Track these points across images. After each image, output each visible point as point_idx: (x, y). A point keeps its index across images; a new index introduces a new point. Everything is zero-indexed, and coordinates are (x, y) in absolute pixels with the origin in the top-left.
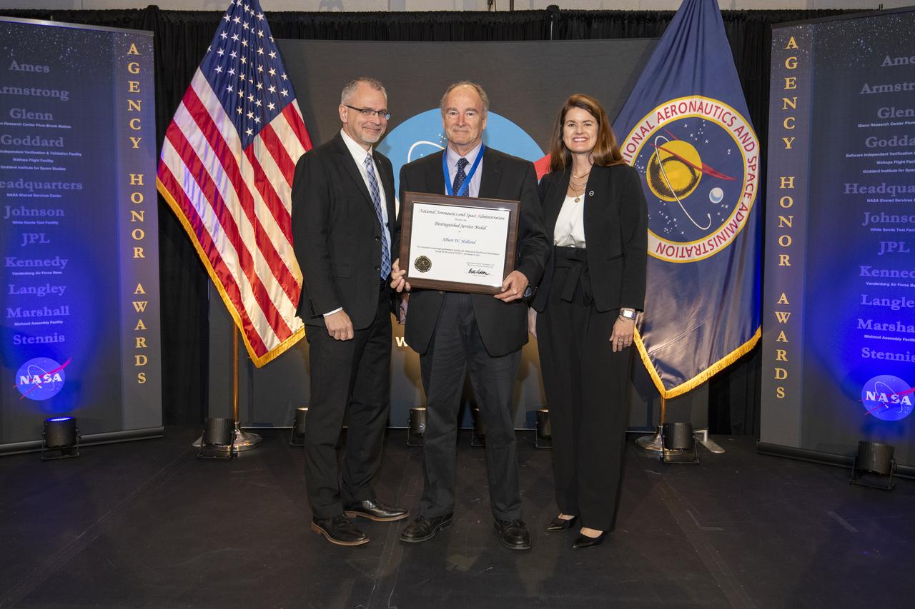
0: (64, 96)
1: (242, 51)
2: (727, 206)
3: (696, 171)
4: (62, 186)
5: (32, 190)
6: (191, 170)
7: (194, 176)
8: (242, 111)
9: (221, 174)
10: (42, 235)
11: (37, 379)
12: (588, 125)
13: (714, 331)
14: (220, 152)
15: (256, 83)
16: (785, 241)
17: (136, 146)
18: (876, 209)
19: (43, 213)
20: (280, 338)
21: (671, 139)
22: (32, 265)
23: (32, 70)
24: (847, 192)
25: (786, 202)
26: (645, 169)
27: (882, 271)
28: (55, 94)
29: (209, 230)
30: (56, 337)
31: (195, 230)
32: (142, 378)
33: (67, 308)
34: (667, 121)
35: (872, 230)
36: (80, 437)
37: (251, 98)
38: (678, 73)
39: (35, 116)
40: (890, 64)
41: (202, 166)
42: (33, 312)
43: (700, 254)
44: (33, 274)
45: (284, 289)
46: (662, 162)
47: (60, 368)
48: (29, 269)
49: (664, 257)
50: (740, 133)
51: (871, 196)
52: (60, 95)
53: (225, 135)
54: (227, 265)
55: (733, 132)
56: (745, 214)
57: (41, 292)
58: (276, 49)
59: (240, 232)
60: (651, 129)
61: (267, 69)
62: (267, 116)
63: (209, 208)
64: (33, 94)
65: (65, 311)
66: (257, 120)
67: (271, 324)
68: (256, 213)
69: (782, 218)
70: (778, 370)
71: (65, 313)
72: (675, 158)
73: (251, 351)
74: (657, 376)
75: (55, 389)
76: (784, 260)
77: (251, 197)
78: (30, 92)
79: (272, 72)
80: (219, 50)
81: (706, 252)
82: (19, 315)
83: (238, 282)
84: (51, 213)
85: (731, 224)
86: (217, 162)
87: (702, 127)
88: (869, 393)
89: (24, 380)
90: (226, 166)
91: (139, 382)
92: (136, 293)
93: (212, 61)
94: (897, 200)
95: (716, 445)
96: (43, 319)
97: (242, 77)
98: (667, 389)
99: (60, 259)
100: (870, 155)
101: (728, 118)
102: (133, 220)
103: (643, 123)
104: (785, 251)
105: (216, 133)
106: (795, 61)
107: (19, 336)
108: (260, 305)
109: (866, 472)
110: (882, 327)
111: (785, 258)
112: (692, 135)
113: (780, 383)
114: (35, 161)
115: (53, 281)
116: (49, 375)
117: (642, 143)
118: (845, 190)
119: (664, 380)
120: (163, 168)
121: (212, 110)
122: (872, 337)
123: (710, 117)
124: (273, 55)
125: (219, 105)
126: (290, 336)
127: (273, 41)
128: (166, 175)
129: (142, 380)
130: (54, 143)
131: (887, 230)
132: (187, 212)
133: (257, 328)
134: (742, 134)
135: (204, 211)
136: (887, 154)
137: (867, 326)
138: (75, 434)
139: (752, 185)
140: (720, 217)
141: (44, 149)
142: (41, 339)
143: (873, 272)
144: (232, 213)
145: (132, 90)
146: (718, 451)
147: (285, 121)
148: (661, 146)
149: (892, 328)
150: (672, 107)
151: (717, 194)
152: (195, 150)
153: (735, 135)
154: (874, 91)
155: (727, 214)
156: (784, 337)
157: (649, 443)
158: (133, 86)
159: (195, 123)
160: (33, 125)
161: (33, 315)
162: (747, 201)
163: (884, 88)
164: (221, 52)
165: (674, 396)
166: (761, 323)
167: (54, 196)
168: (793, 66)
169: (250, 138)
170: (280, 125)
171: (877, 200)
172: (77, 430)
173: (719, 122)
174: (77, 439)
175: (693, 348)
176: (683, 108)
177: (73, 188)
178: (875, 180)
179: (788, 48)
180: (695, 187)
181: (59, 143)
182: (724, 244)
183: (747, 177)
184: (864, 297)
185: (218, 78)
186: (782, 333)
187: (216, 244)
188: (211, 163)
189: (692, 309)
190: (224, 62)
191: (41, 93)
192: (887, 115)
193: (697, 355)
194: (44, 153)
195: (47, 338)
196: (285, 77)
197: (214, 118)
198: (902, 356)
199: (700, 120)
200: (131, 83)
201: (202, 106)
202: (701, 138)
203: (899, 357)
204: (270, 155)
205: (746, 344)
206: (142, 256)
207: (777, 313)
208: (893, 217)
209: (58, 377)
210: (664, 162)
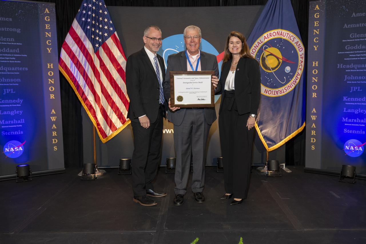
0: (19, 31)
1: (93, 11)
2: (292, 74)
3: (280, 60)
4: (19, 69)
5: (7, 71)
6: (73, 62)
7: (74, 64)
8: (94, 37)
9: (86, 63)
10: (12, 90)
11: (12, 150)
12: (238, 43)
13: (287, 124)
14: (85, 54)
15: (99, 25)
16: (315, 87)
17: (49, 52)
18: (349, 74)
19: (12, 80)
20: (112, 131)
21: (270, 47)
22: (8, 102)
23: (5, 20)
24: (338, 67)
25: (315, 72)
26: (260, 59)
27: (352, 99)
28: (15, 30)
29: (81, 87)
30: (19, 132)
31: (76, 87)
32: (55, 148)
33: (23, 120)
34: (268, 39)
35: (348, 82)
36: (31, 173)
37: (97, 31)
38: (272, 20)
39: (7, 40)
40: (355, 16)
41: (78, 60)
42: (9, 122)
43: (281, 93)
44: (9, 106)
45: (113, 111)
46: (266, 56)
47: (21, 145)
48: (7, 104)
49: (267, 95)
50: (297, 44)
51: (348, 69)
52: (17, 30)
53: (87, 47)
54: (90, 101)
55: (294, 44)
56: (299, 77)
57: (12, 113)
58: (107, 10)
59: (94, 88)
60: (262, 43)
61: (103, 19)
62: (104, 39)
63: (82, 77)
64: (5, 30)
65: (23, 121)
66: (100, 40)
67: (108, 125)
68: (101, 79)
69: (313, 78)
70: (312, 139)
71: (23, 122)
72: (271, 54)
73: (101, 136)
74: (265, 143)
75: (20, 153)
76: (314, 95)
77: (99, 73)
78: (4, 29)
79: (106, 20)
80: (83, 11)
81: (284, 92)
82: (4, 123)
83: (94, 108)
84: (15, 80)
85: (293, 81)
86: (84, 58)
87: (282, 42)
88: (346, 147)
89: (7, 150)
90: (88, 59)
91: (54, 150)
92: (52, 113)
93: (81, 15)
94: (357, 70)
95: (288, 169)
96: (14, 124)
97: (93, 22)
98: (269, 148)
99: (20, 99)
100: (347, 52)
101: (292, 38)
102: (50, 83)
103: (258, 40)
104: (314, 91)
105: (83, 46)
106: (318, 15)
107: (4, 132)
108: (103, 117)
109: (345, 177)
110: (351, 121)
111: (314, 94)
112: (278, 45)
113: (313, 144)
114: (7, 58)
115: (17, 108)
116: (17, 148)
117: (258, 48)
118: (337, 67)
119: (268, 144)
120: (62, 61)
121: (81, 36)
122: (348, 124)
123: (285, 38)
124: (106, 13)
125: (84, 34)
126: (116, 130)
127: (106, 7)
128: (63, 64)
129: (55, 149)
130: (15, 51)
131: (353, 82)
132: (72, 79)
133: (103, 127)
134: (298, 44)
135: (79, 79)
136: (354, 52)
137: (346, 120)
138: (30, 171)
139: (302, 65)
140: (289, 78)
141: (11, 53)
142: (13, 133)
143: (348, 99)
144: (91, 80)
145: (47, 28)
146: (289, 171)
147: (112, 41)
148: (266, 50)
149: (355, 121)
150: (270, 34)
151: (288, 69)
152: (75, 53)
153: (295, 45)
154: (349, 27)
155: (292, 77)
156: (314, 126)
157: (262, 169)
158: (47, 27)
159: (74, 42)
160: (6, 43)
161: (9, 123)
162: (300, 72)
163: (352, 26)
164: (84, 12)
165: (271, 150)
166: (305, 120)
167: (16, 73)
168: (317, 17)
169: (98, 49)
170: (110, 42)
171: (350, 71)
172: (30, 170)
173: (289, 40)
174: (30, 174)
175: (279, 131)
176: (274, 34)
177: (24, 70)
178: (349, 62)
179: (316, 9)
180: (279, 66)
181: (17, 51)
182: (291, 89)
183: (300, 62)
184: (345, 109)
185: (83, 22)
186: (314, 124)
187: (85, 93)
188: (82, 58)
189: (278, 115)
190: (86, 16)
191: (9, 30)
192: (354, 36)
193: (281, 134)
194: (11, 55)
195: (15, 132)
196: (111, 22)
197: (82, 40)
198: (359, 131)
199: (281, 39)
200: (47, 25)
201: (77, 35)
202: (282, 46)
203: (358, 132)
204: (106, 55)
205: (300, 128)
206: (54, 98)
207: (312, 116)
208: (356, 77)
209: (21, 149)
210: (267, 56)
